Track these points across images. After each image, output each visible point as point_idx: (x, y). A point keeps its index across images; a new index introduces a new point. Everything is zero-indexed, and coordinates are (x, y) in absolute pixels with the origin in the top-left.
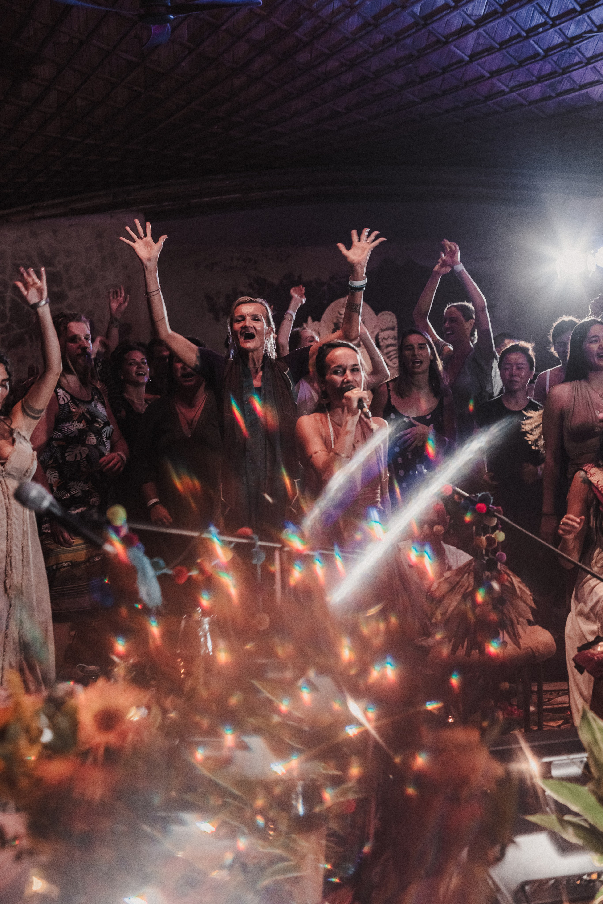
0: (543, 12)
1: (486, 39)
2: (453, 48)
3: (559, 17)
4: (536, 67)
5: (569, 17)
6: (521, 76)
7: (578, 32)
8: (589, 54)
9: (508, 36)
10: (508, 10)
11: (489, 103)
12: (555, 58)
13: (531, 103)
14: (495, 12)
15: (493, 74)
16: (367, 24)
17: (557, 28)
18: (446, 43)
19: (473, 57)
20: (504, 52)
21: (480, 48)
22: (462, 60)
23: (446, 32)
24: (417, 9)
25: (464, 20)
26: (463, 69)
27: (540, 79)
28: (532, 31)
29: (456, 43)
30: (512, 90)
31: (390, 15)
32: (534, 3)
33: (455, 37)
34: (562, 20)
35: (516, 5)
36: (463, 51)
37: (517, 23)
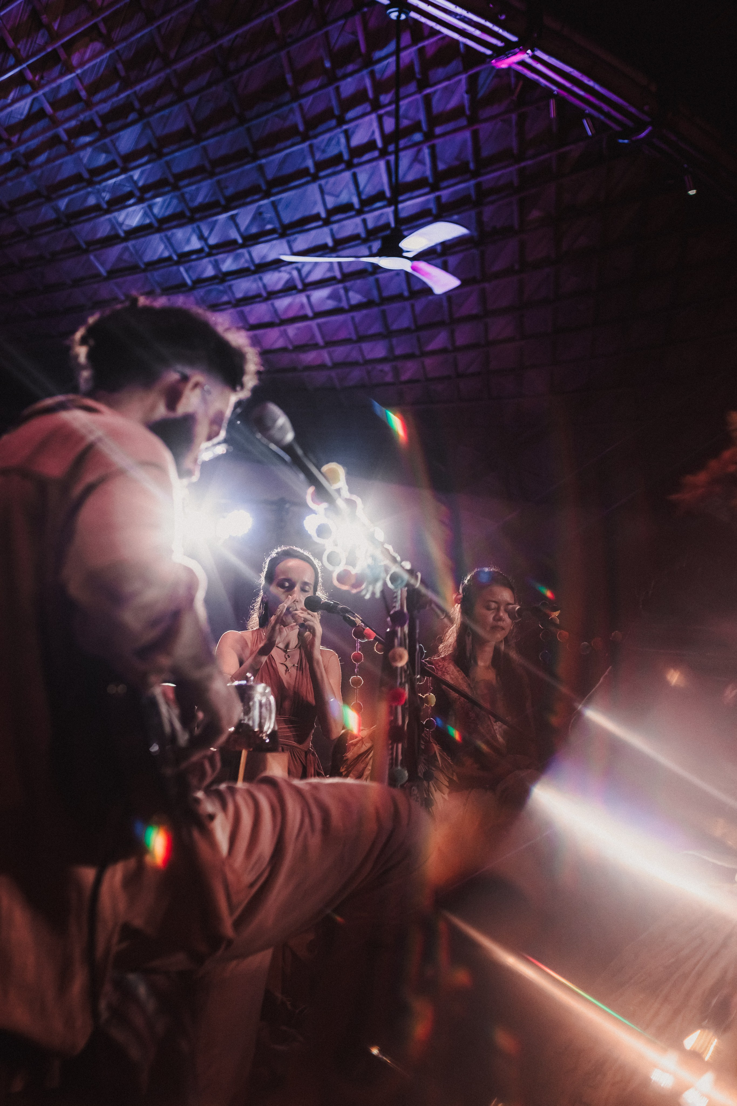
0: (201, 237)
1: (131, 254)
2: (92, 257)
3: (218, 246)
5: (228, 249)
7: (234, 267)
8: (239, 295)
9: (155, 258)
10: (165, 226)
12: (203, 291)
14: (150, 226)
17: (212, 259)
18: (86, 251)
19: (113, 273)
20: (149, 275)
21: (122, 265)
22: (98, 275)
23: (90, 238)
24: (63, 204)
25: (113, 227)
26: (96, 286)
28: (185, 257)
29: (98, 253)
31: (30, 204)
32: (195, 225)
33: (99, 246)
34: (222, 250)
35: (174, 223)
36: (102, 264)
37: (171, 244)
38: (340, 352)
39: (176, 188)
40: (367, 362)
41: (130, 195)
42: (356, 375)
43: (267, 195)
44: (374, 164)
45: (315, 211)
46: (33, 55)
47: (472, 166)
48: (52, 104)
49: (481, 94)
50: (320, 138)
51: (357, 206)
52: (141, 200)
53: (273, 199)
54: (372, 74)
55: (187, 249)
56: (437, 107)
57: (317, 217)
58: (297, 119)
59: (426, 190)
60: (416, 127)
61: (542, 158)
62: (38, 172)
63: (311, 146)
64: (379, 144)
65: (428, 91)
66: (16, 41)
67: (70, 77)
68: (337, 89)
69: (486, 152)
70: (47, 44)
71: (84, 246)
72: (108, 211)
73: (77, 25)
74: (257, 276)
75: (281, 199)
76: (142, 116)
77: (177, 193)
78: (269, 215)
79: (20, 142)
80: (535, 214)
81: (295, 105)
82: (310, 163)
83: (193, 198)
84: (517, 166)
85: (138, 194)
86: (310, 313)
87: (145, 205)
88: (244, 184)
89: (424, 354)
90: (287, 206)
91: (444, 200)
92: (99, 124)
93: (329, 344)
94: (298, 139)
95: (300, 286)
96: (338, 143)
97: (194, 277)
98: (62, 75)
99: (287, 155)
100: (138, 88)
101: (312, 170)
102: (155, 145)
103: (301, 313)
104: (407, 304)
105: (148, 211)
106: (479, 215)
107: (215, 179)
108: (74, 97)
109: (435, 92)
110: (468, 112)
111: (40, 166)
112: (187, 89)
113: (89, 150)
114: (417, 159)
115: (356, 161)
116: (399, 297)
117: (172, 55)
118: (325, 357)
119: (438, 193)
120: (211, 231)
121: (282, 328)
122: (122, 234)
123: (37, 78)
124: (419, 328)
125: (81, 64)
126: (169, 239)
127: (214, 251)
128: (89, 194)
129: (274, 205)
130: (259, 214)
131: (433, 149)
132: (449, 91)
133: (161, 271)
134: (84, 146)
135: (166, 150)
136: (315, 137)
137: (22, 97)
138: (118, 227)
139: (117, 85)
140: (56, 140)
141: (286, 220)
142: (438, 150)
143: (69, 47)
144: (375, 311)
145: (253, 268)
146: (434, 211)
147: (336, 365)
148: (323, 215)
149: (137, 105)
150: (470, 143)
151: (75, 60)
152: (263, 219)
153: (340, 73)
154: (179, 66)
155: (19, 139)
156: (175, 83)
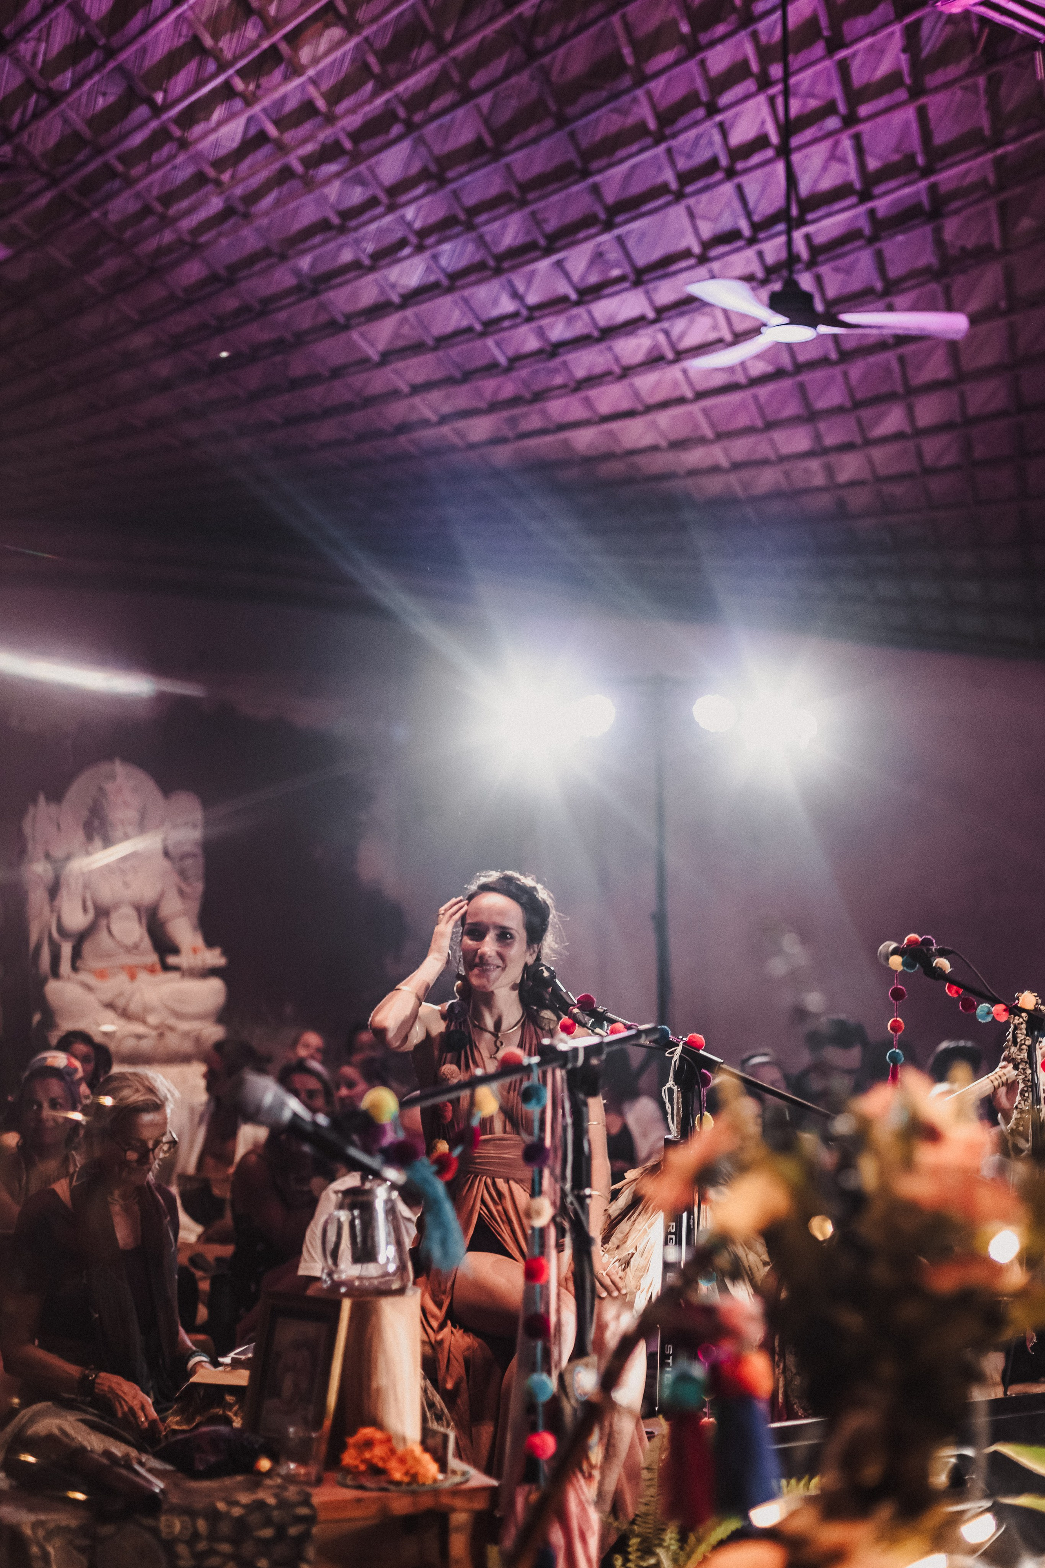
0: (516, 295)
1: (413, 327)
2: (355, 336)
3: (540, 306)
4: (489, 386)
5: (556, 308)
6: (461, 397)
7: (568, 334)
8: (580, 373)
9: (450, 328)
10: (459, 283)
11: (403, 439)
12: (524, 373)
13: (472, 446)
14: (436, 285)
15: (416, 389)
16: (213, 278)
17: (534, 325)
18: (346, 327)
19: (387, 357)
20: (441, 353)
21: (401, 343)
22: (366, 360)
23: (349, 309)
24: (305, 263)
25: (382, 291)
26: (365, 376)
27: (493, 407)
28: (492, 325)
29: (364, 328)
30: (443, 420)
31: (258, 267)
32: (503, 278)
33: (363, 319)
34: (545, 312)
35: (473, 277)
36: (372, 344)
37: (471, 308)
38: (740, 448)
39: (470, 227)
40: (782, 459)
41: (402, 243)
42: (767, 478)
43: (609, 226)
44: (768, 169)
45: (682, 245)
46: (243, 55)
47: (920, 160)
48: (277, 123)
49: (925, 53)
50: (682, 138)
51: (746, 231)
52: (420, 249)
53: (617, 232)
54: (755, 36)
55: (495, 313)
56: (859, 76)
57: (687, 253)
58: (644, 113)
59: (853, 200)
60: (829, 109)
61: (1030, 138)
62: (265, 222)
63: (669, 151)
64: (774, 139)
65: (843, 54)
66: (216, 37)
67: (297, 82)
68: (703, 63)
69: (939, 139)
70: (261, 37)
71: (341, 320)
72: (372, 269)
73: (301, 8)
74: (603, 346)
75: (629, 233)
76: (410, 127)
77: (472, 235)
78: (614, 254)
79: (235, 181)
80: (1026, 223)
81: (640, 93)
82: (669, 176)
83: (498, 239)
84: (990, 156)
85: (413, 240)
86: (689, 394)
87: (427, 254)
88: (574, 213)
89: (869, 443)
90: (640, 240)
91: (880, 214)
92: (348, 145)
93: (721, 436)
94: (649, 141)
95: (670, 355)
96: (711, 143)
97: (511, 352)
98: (286, 78)
99: (634, 168)
100: (400, 88)
101: (674, 186)
102: (433, 168)
103: (676, 394)
104: (837, 371)
105: (431, 262)
106: (938, 231)
107: (527, 210)
108: (307, 109)
109: (854, 55)
110: (908, 80)
111: (267, 213)
112: (475, 83)
113: (336, 185)
114: (833, 156)
115: (740, 166)
116: (824, 361)
117: (448, 35)
118: (717, 454)
119: (870, 205)
120: (529, 283)
121: (649, 417)
122: (396, 299)
123: (252, 87)
124: (858, 405)
125: (315, 61)
126: (466, 301)
127: (537, 314)
128: (340, 248)
129: (620, 240)
130: (598, 256)
131: (857, 139)
132: (877, 52)
133: (459, 348)
134: (328, 181)
135: (450, 174)
136: (674, 135)
137: (231, 116)
138: (388, 289)
139: (369, 87)
140: (286, 173)
141: (641, 261)
142: (866, 140)
143: (294, 38)
144: (786, 384)
145: (596, 334)
146: (867, 231)
147: (736, 466)
148: (696, 249)
149: (402, 112)
150: (914, 127)
151: (305, 54)
152: (606, 262)
153: (704, 38)
154: (459, 51)
155: (233, 177)
156: (456, 76)
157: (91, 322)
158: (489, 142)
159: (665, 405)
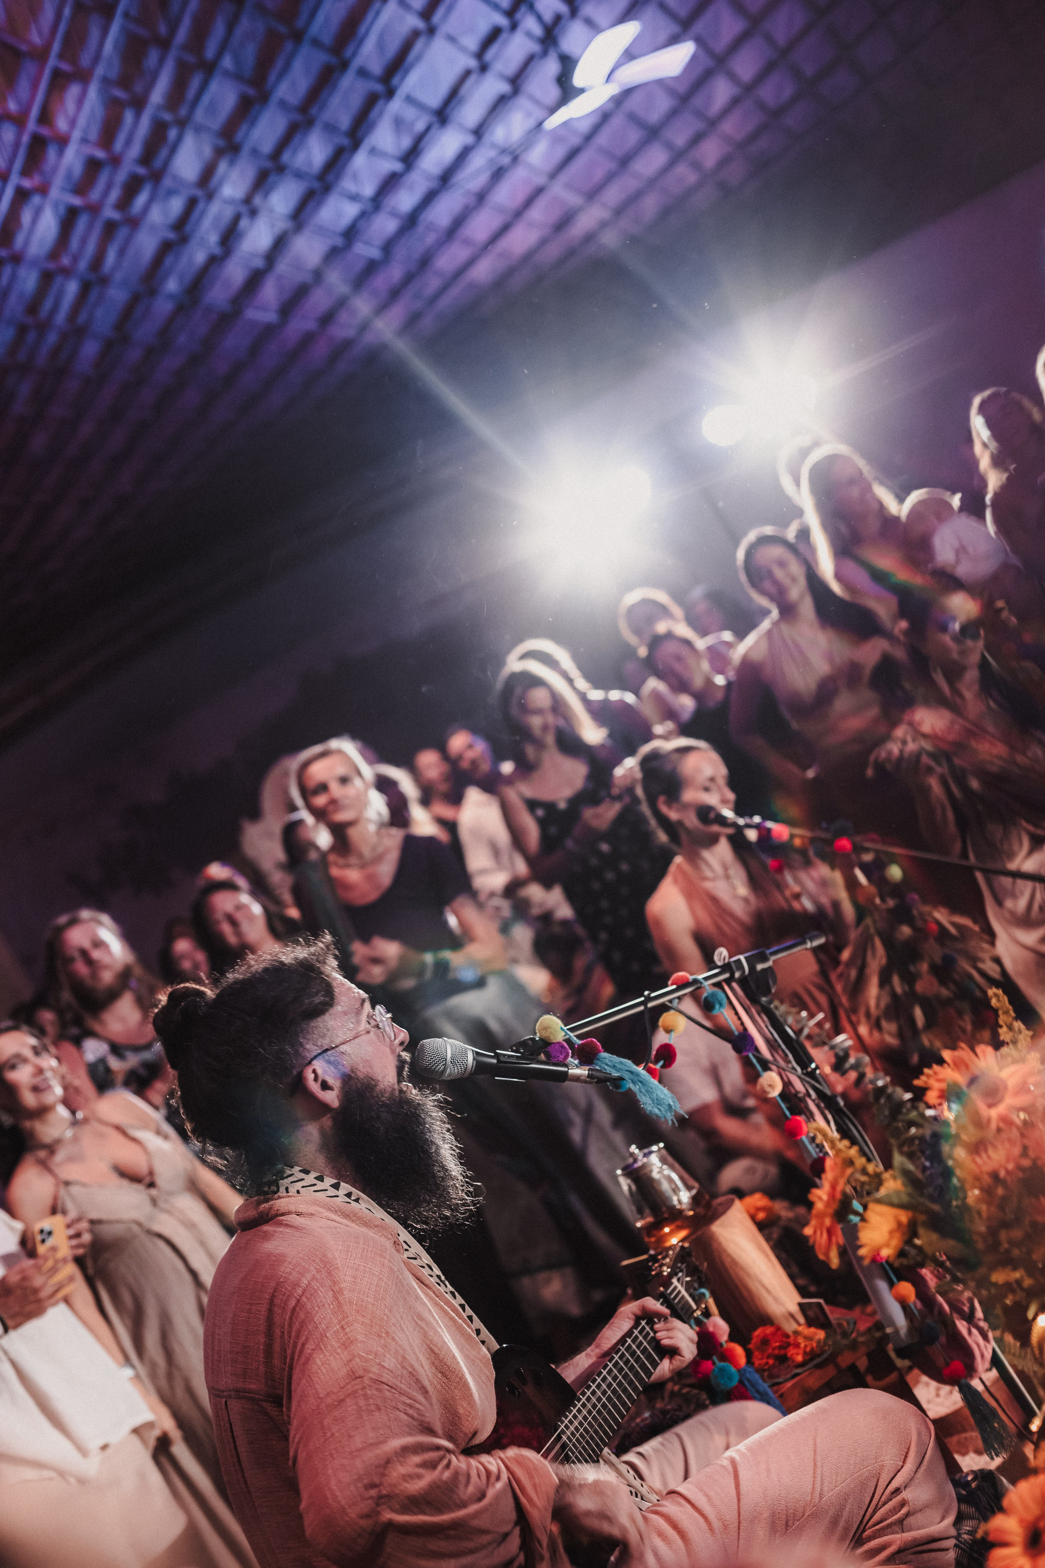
0: (354, 198)
3: (380, 193)
4: (380, 280)
5: (392, 187)
7: (417, 199)
8: (446, 223)
10: (304, 217)
12: (402, 252)
14: (286, 233)
15: (325, 322)
17: (383, 211)
18: (238, 312)
19: (285, 313)
20: (326, 283)
21: (289, 295)
23: (230, 296)
24: (172, 285)
25: (247, 265)
26: (277, 339)
27: (394, 295)
28: (351, 233)
29: (252, 303)
31: (137, 313)
32: (335, 191)
33: (247, 296)
34: (386, 194)
35: (312, 206)
38: (614, 194)
39: (281, 169)
40: (653, 182)
42: (650, 205)
43: (390, 93)
45: (460, 68)
48: (77, 192)
51: (504, 22)
52: (253, 213)
53: (400, 93)
55: (347, 221)
57: (468, 73)
62: (120, 274)
67: (71, 149)
70: (19, 134)
71: (230, 309)
72: (228, 253)
73: (35, 87)
74: (450, 189)
75: (411, 87)
76: (182, 124)
77: (288, 174)
78: (410, 113)
79: (75, 259)
82: (413, 21)
83: (310, 163)
85: (244, 209)
86: (544, 181)
87: (263, 214)
88: (356, 101)
89: (713, 123)
90: (423, 88)
92: (143, 171)
93: (591, 196)
95: (508, 161)
97: (380, 243)
98: (61, 152)
99: (380, 32)
100: (154, 99)
101: (422, 25)
102: (222, 143)
103: (533, 187)
105: (270, 218)
107: (319, 125)
108: (93, 167)
111: (117, 266)
112: (210, 52)
113: (156, 208)
117: (163, 29)
118: (598, 213)
120: (358, 181)
121: (524, 219)
122: (262, 264)
123: (38, 178)
124: (686, 99)
125: (73, 123)
126: (318, 228)
127: (380, 202)
128: (191, 255)
129: (408, 98)
130: (399, 123)
133: (336, 269)
134: (146, 210)
135: (239, 139)
137: (38, 212)
138: (250, 261)
139: (129, 114)
140: (110, 228)
141: (436, 102)
143: (45, 118)
144: (617, 121)
145: (438, 184)
147: (619, 212)
148: (474, 63)
149: (168, 117)
151: (62, 124)
152: (408, 123)
154: (182, 34)
155: (71, 258)
156: (191, 59)
157: (39, 442)
158: (251, 92)
159: (529, 202)
